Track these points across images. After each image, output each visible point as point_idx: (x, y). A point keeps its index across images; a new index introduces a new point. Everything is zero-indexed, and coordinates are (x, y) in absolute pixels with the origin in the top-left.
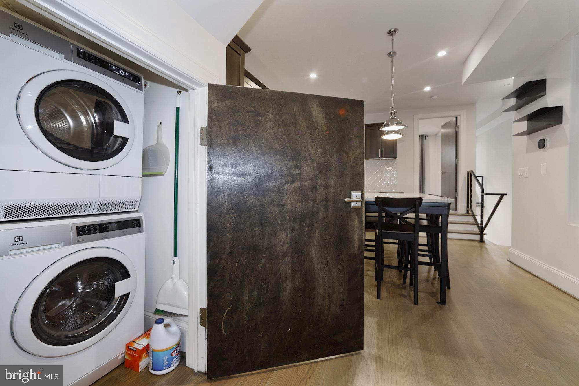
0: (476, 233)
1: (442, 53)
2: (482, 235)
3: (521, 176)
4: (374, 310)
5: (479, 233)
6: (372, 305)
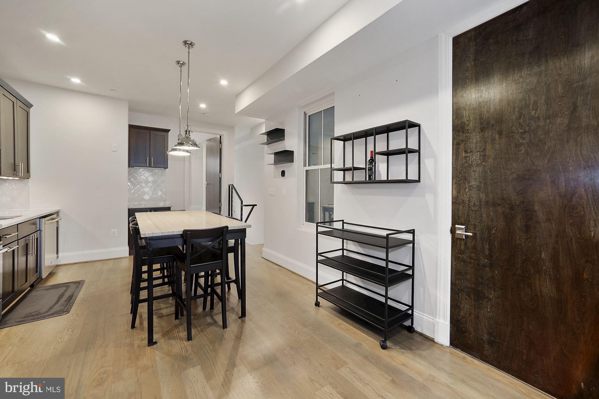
1: (224, 82)
3: (270, 194)
4: (192, 357)
6: (186, 352)
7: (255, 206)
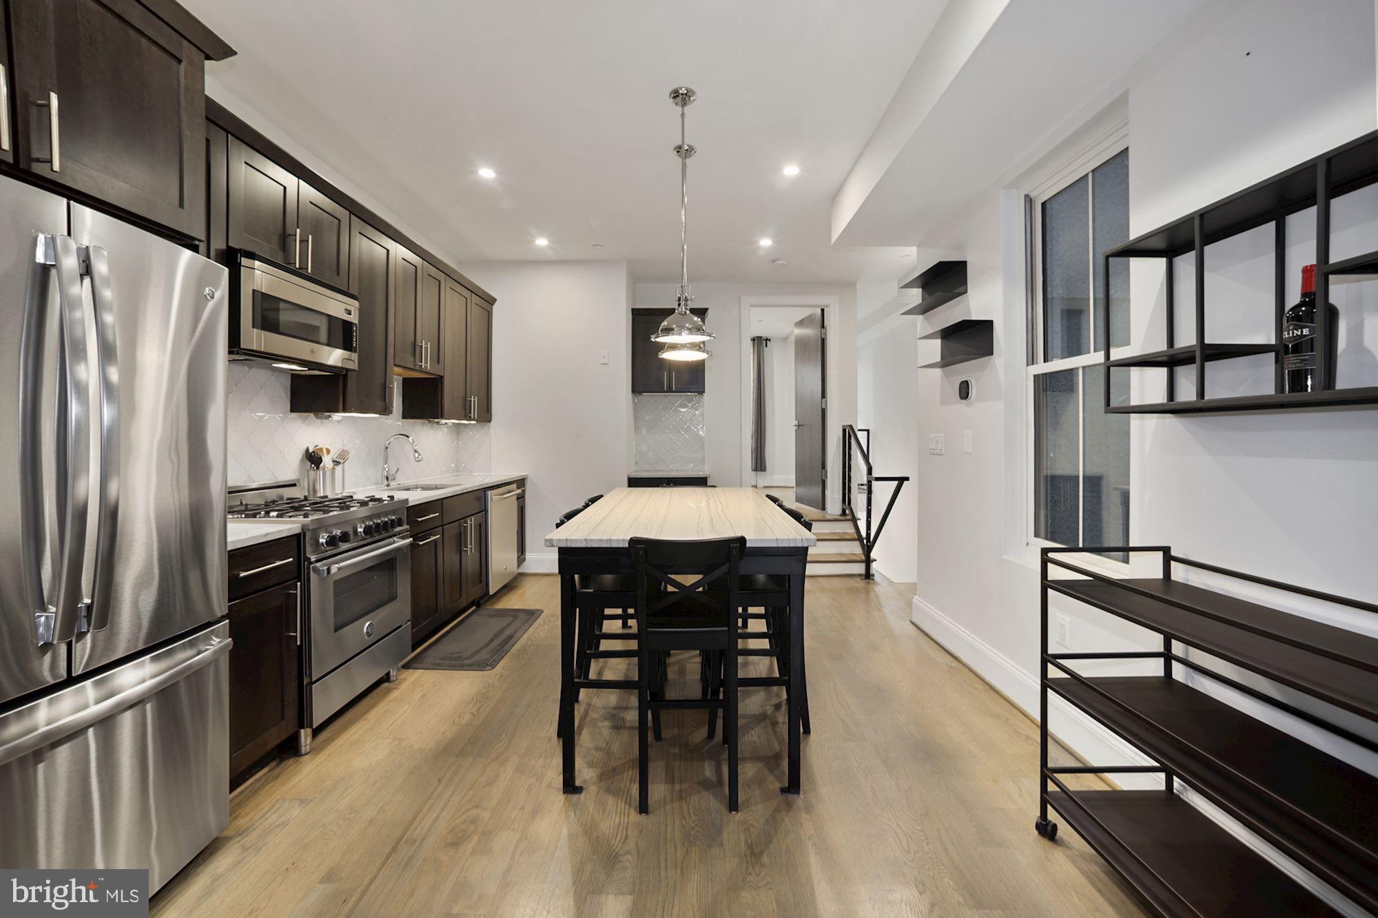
0: (858, 559)
1: (791, 170)
2: (868, 561)
3: (932, 451)
4: (627, 863)
5: (864, 558)
6: (622, 841)
7: (905, 482)
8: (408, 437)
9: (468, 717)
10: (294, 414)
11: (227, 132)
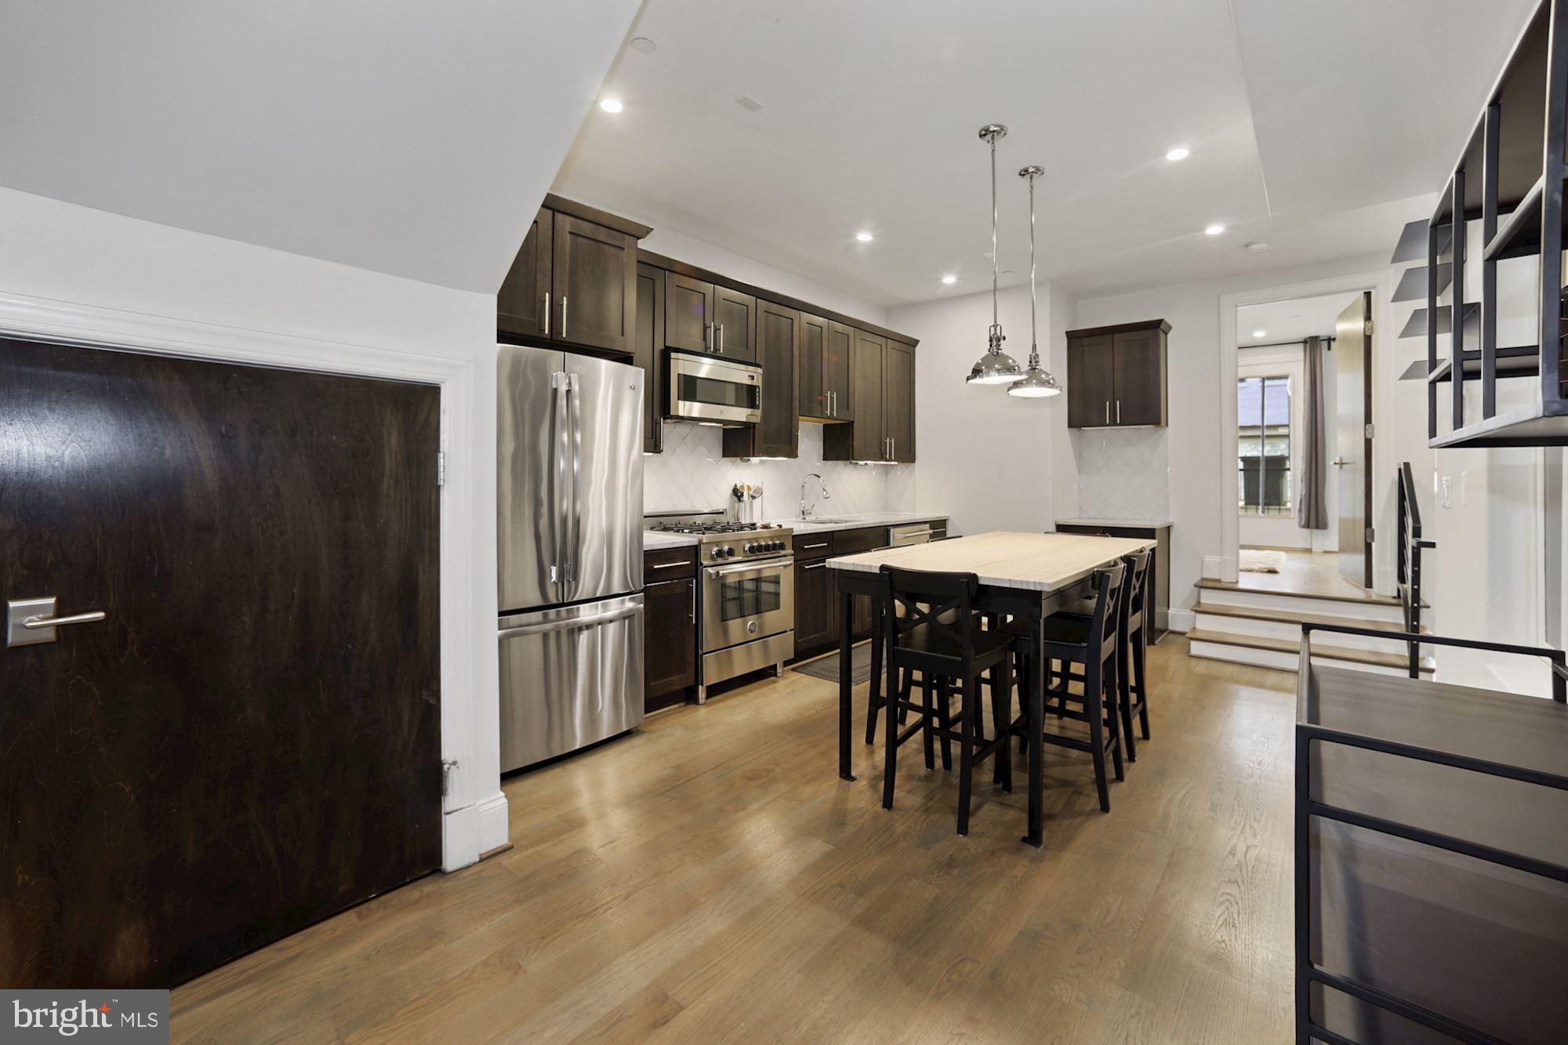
2: (1414, 670)
3: (1444, 502)
5: (1408, 663)
8: (819, 477)
9: (812, 712)
10: (725, 459)
11: (665, 270)
